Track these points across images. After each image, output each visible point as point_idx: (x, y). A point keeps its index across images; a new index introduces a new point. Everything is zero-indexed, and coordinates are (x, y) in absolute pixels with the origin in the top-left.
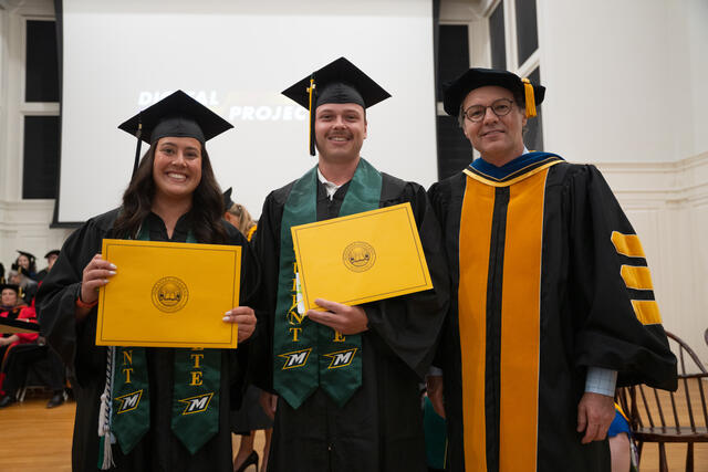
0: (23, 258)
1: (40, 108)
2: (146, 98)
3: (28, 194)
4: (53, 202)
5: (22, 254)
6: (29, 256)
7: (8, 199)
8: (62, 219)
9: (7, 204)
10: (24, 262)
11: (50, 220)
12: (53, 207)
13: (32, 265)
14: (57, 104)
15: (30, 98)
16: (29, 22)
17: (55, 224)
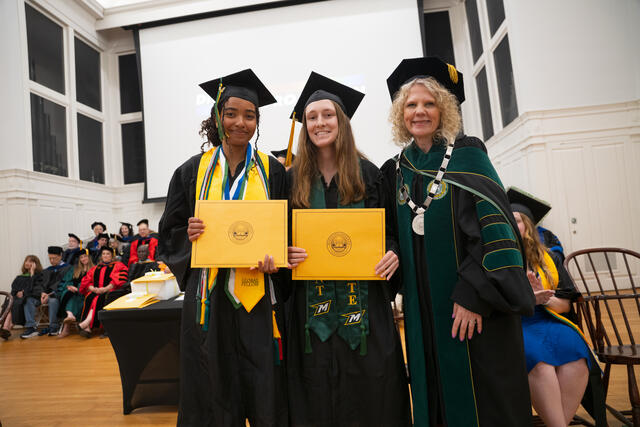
0: (125, 227)
1: (131, 117)
2: (201, 99)
3: (128, 180)
4: (143, 184)
5: (124, 224)
6: (128, 225)
7: (115, 186)
8: (149, 197)
9: (115, 189)
10: (125, 229)
11: (142, 198)
12: (143, 188)
13: (131, 231)
14: (140, 113)
15: (124, 111)
16: (120, 57)
17: (146, 200)
